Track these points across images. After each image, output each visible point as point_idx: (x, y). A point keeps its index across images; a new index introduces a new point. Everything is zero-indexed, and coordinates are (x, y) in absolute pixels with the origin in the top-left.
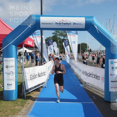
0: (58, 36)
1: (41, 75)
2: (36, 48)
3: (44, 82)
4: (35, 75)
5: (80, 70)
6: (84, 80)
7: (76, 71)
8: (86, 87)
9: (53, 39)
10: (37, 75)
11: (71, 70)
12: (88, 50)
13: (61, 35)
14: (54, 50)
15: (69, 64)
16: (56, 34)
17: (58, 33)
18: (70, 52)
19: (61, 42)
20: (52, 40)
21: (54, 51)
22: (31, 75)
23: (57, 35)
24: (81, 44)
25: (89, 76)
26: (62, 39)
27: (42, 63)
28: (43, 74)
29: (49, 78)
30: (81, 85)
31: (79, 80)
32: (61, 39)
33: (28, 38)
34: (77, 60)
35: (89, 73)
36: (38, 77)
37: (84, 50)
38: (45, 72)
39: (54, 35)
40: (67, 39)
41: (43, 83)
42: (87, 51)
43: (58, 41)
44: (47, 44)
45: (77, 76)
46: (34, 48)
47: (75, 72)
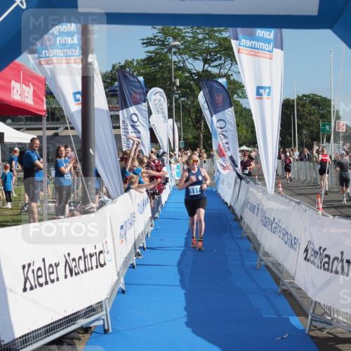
0: (175, 58)
1: (82, 268)
2: (53, 120)
3: (100, 304)
4: (51, 266)
5: (292, 242)
6: (310, 294)
7: (270, 242)
8: (321, 330)
9: (148, 70)
10: (57, 265)
11: (241, 238)
12: (337, 134)
13: (192, 49)
14: (151, 130)
15: (230, 207)
16: (163, 45)
17: (175, 39)
18: (240, 145)
19: (192, 91)
20: (141, 79)
21: (154, 139)
22: (29, 265)
23: (169, 51)
24: (299, 98)
25: (337, 272)
26: (198, 74)
27: (85, 200)
28: (94, 258)
29: (126, 284)
30: (296, 321)
31: (287, 294)
32: (189, 71)
33: (11, 65)
34: (277, 185)
35: (340, 256)
36: (66, 277)
37: (311, 132)
38: (101, 252)
39: (152, 48)
40: (223, 71)
41: (90, 311)
42: (328, 140)
43: (175, 83)
44: (114, 100)
45: (274, 273)
46: (45, 119)
47: (267, 249)
